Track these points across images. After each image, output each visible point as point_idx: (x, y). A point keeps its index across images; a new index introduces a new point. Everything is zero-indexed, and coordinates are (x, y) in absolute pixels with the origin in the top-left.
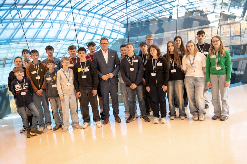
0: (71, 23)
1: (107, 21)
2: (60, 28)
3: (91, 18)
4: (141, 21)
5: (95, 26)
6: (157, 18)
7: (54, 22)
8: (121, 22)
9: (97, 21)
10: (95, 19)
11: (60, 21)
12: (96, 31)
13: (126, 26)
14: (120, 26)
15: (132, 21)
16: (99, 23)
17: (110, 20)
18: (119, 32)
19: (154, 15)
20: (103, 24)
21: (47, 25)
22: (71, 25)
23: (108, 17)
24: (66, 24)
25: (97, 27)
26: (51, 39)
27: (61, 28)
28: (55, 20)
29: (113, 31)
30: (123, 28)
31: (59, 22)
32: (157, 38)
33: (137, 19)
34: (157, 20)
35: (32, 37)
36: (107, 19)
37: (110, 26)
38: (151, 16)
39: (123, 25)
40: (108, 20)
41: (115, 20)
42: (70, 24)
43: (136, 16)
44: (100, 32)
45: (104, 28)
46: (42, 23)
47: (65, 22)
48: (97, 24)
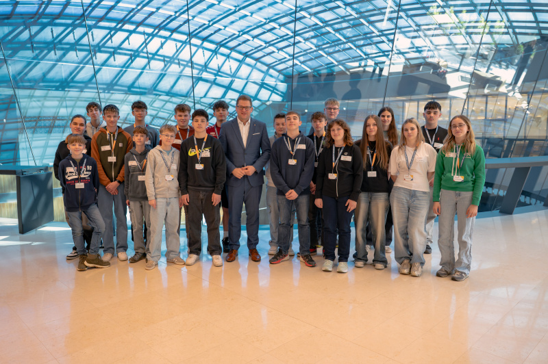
0: (185, 63)
1: (254, 67)
2: (163, 70)
3: (224, 58)
4: (318, 74)
5: (229, 72)
6: (348, 69)
7: (153, 58)
8: (280, 72)
9: (235, 65)
10: (231, 60)
11: (164, 56)
12: (232, 82)
13: (288, 78)
14: (277, 78)
15: (301, 70)
16: (238, 69)
17: (259, 65)
18: (274, 90)
19: (343, 65)
20: (245, 71)
21: (140, 62)
22: (185, 66)
23: (257, 60)
24: (175, 63)
25: (234, 75)
26: (145, 89)
27: (166, 71)
28: (156, 54)
29: (262, 85)
30: (282, 82)
31: (162, 58)
32: (345, 109)
33: (311, 69)
34: (348, 73)
35: (109, 82)
36: (253, 62)
37: (257, 76)
38: (337, 66)
39: (281, 77)
40: (256, 64)
41: (269, 66)
42: (182, 65)
43: (309, 63)
44: (238, 84)
45: (247, 79)
46: (131, 58)
47: (174, 59)
48: (233, 70)
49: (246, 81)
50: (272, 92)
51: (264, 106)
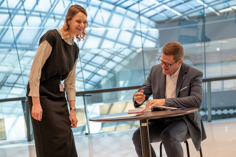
0: (60, 17)
1: (125, 15)
2: (40, 25)
3: (95, 9)
4: (188, 17)
5: (102, 22)
6: (217, 11)
7: (30, 15)
8: (149, 18)
9: (106, 15)
10: (103, 11)
11: (40, 12)
12: (106, 32)
13: (159, 24)
14: (149, 26)
15: (170, 15)
16: (110, 19)
17: (129, 13)
18: (145, 36)
19: (212, 6)
20: (116, 19)
21: (19, 19)
22: (61, 20)
23: (127, 8)
24: (51, 18)
25: (107, 25)
26: (25, 44)
27: (43, 26)
28: (33, 10)
29: (135, 33)
30: (153, 28)
31: (38, 14)
32: (218, 49)
33: (181, 13)
34: (218, 14)
36: (123, 11)
37: (129, 24)
38: (207, 8)
39: (152, 23)
40: (126, 13)
41: (139, 14)
42: (58, 19)
43: (178, 7)
44: (112, 33)
45: (120, 27)
46: (10, 16)
47: (50, 14)
48: (106, 20)
49: (118, 30)
50: (146, 38)
51: (135, 55)
